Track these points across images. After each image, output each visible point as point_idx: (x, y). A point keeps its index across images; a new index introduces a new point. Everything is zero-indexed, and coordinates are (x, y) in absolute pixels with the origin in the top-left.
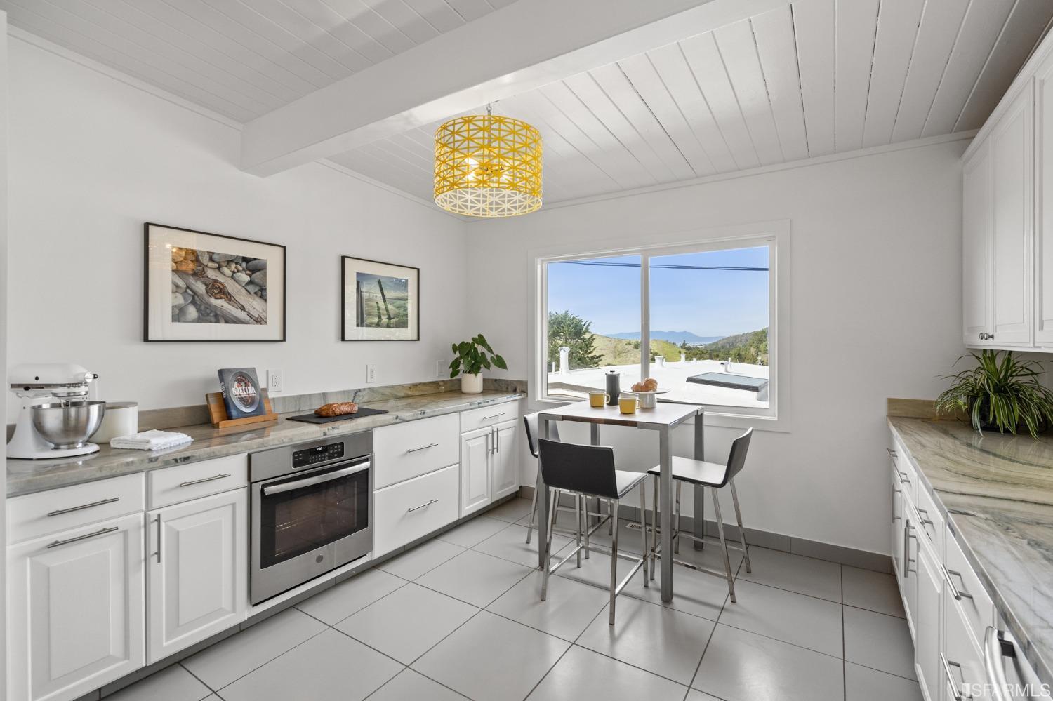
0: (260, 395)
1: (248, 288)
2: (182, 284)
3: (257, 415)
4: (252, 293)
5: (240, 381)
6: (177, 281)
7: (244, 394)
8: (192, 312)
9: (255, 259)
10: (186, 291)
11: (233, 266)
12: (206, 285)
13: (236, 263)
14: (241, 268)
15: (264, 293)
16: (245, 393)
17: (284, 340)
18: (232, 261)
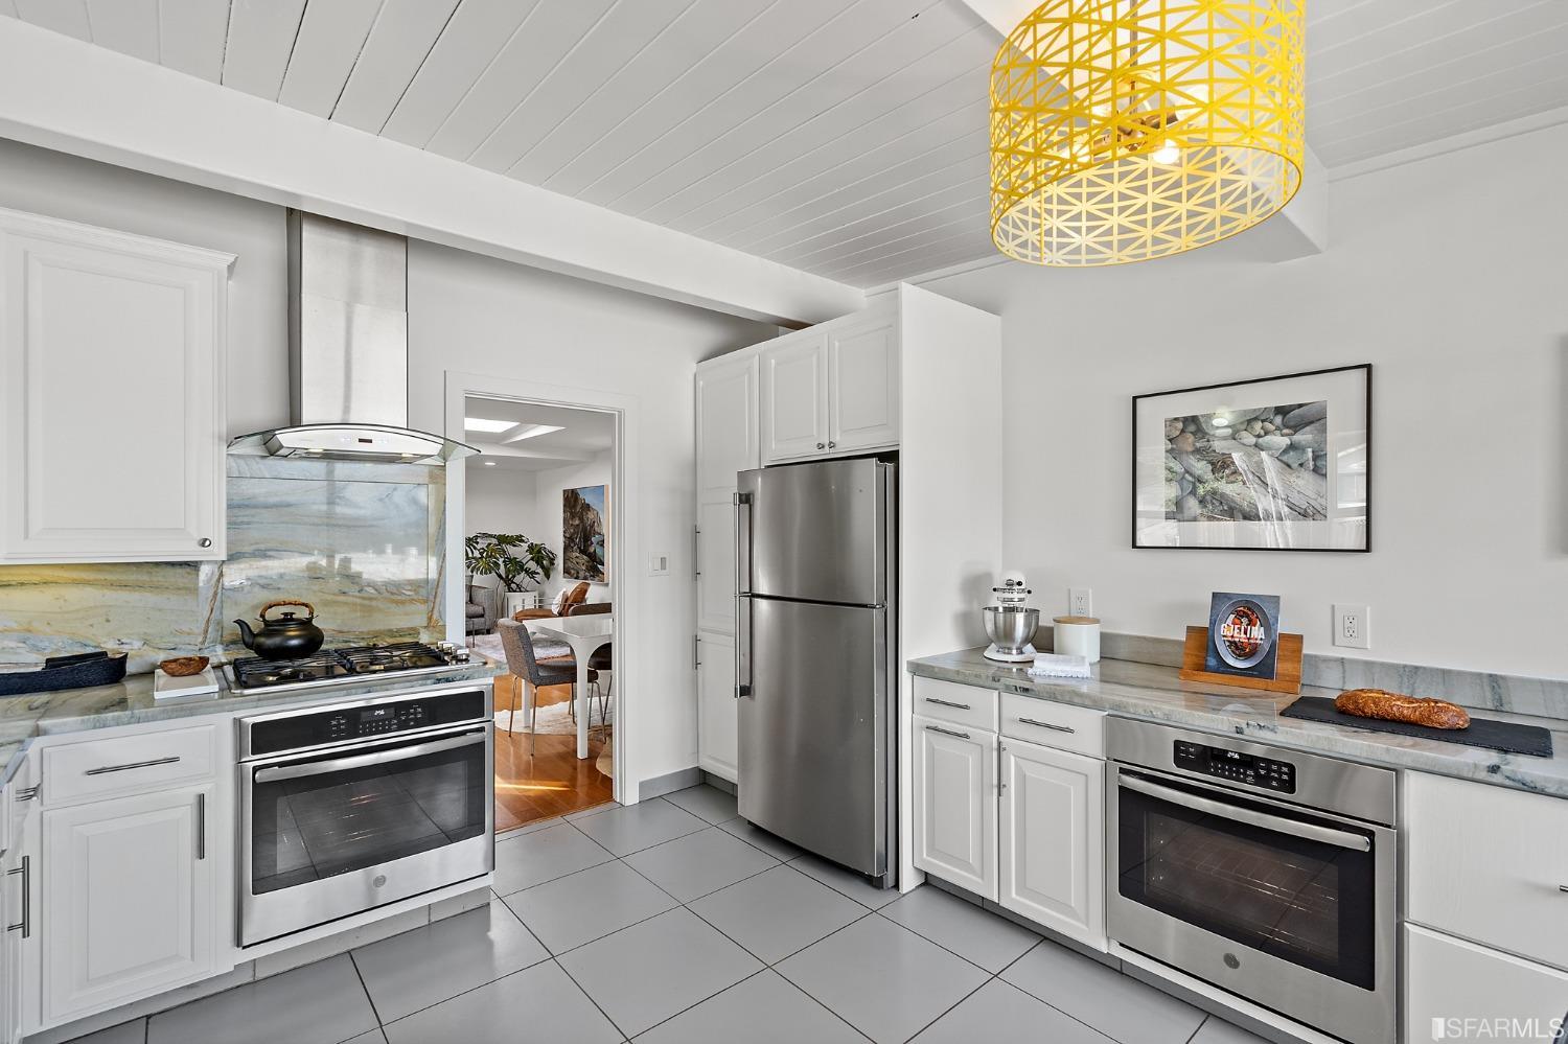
0: (1273, 646)
1: (1285, 458)
2: (1178, 467)
3: (1252, 676)
4: (1295, 465)
5: (1240, 615)
6: (1171, 465)
7: (1240, 637)
8: (1192, 505)
9: (1300, 406)
10: (1183, 478)
11: (1258, 426)
12: (1213, 464)
13: (1263, 421)
14: (1270, 427)
15: (1319, 463)
16: (1243, 635)
17: (1368, 549)
18: (1256, 419)
